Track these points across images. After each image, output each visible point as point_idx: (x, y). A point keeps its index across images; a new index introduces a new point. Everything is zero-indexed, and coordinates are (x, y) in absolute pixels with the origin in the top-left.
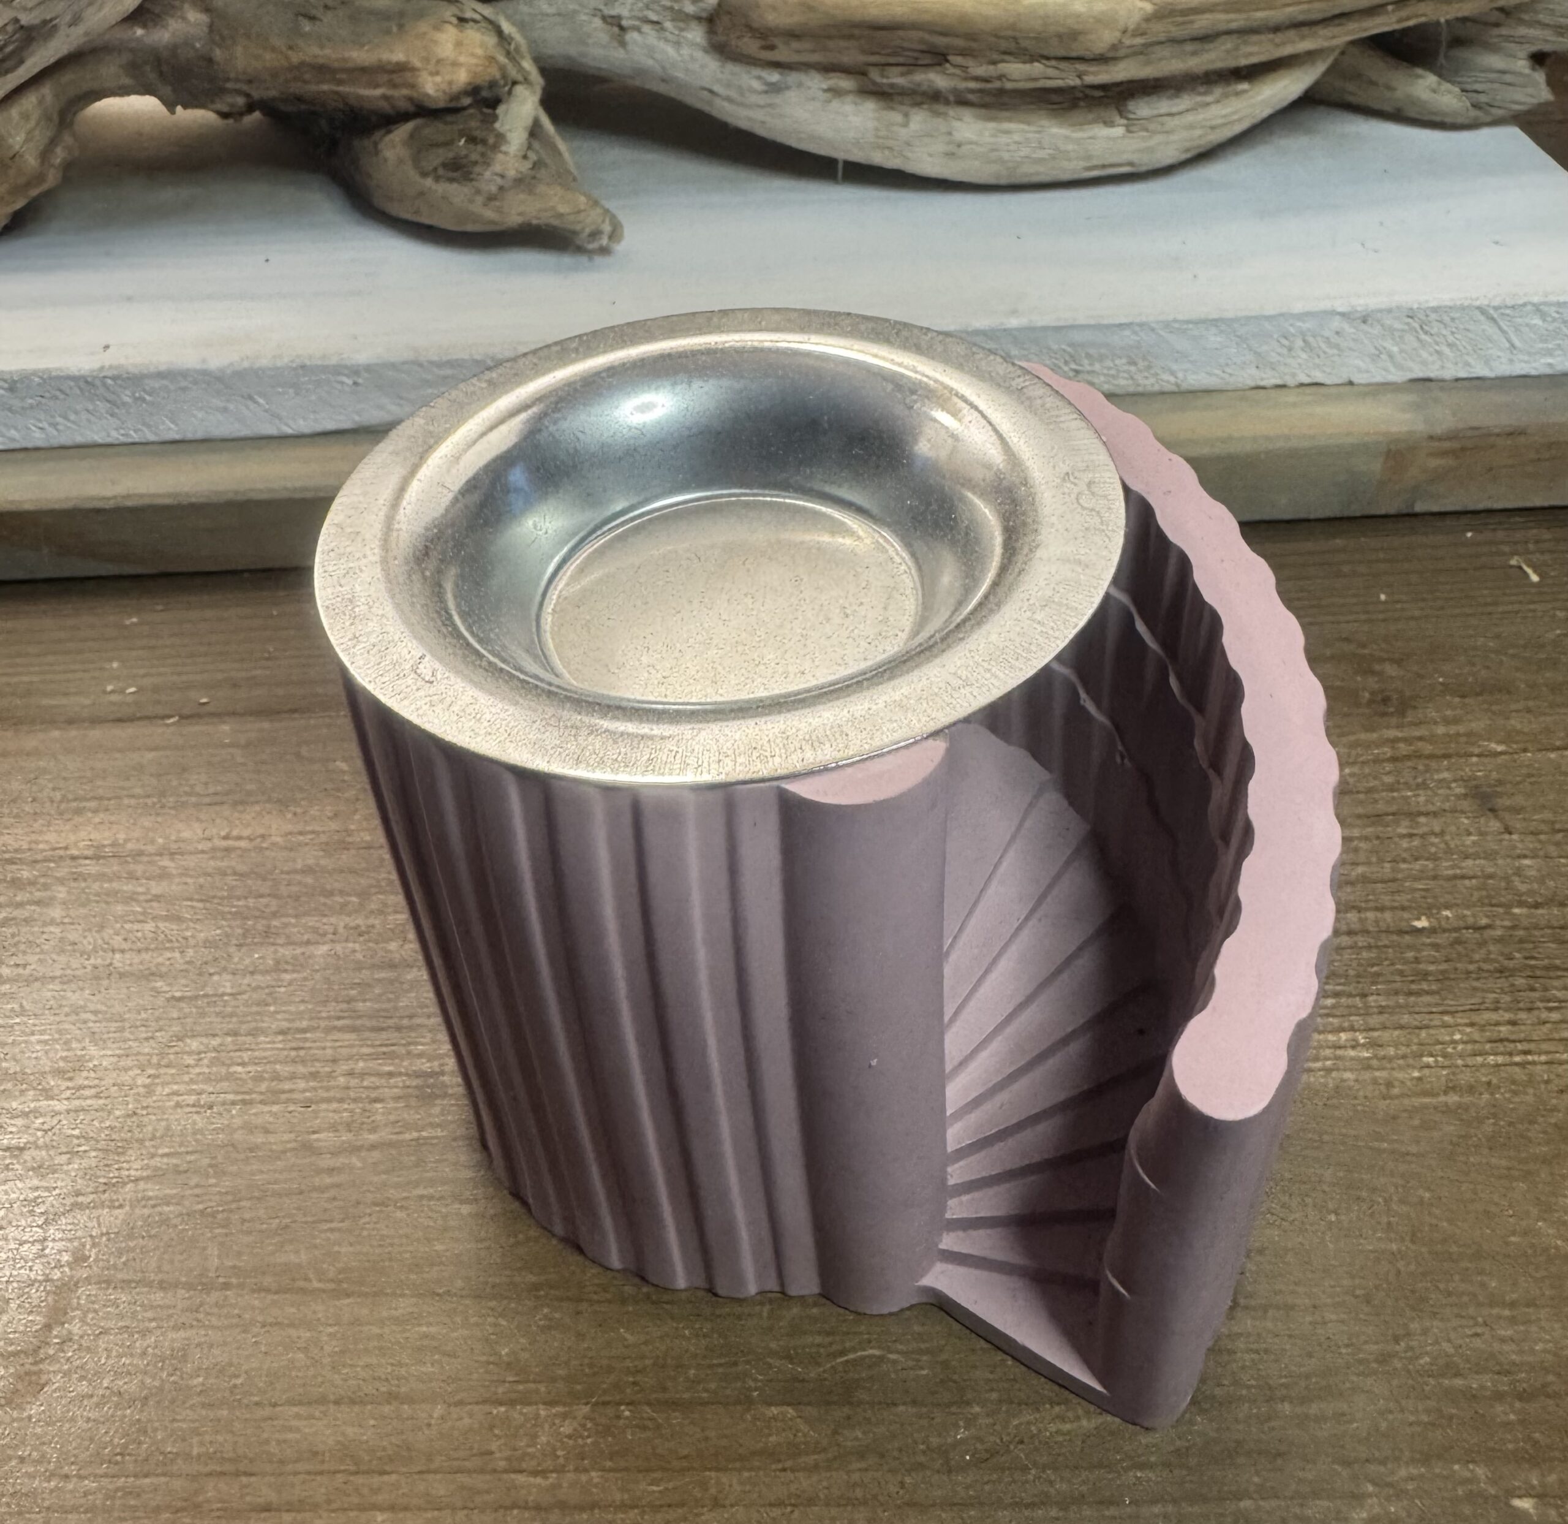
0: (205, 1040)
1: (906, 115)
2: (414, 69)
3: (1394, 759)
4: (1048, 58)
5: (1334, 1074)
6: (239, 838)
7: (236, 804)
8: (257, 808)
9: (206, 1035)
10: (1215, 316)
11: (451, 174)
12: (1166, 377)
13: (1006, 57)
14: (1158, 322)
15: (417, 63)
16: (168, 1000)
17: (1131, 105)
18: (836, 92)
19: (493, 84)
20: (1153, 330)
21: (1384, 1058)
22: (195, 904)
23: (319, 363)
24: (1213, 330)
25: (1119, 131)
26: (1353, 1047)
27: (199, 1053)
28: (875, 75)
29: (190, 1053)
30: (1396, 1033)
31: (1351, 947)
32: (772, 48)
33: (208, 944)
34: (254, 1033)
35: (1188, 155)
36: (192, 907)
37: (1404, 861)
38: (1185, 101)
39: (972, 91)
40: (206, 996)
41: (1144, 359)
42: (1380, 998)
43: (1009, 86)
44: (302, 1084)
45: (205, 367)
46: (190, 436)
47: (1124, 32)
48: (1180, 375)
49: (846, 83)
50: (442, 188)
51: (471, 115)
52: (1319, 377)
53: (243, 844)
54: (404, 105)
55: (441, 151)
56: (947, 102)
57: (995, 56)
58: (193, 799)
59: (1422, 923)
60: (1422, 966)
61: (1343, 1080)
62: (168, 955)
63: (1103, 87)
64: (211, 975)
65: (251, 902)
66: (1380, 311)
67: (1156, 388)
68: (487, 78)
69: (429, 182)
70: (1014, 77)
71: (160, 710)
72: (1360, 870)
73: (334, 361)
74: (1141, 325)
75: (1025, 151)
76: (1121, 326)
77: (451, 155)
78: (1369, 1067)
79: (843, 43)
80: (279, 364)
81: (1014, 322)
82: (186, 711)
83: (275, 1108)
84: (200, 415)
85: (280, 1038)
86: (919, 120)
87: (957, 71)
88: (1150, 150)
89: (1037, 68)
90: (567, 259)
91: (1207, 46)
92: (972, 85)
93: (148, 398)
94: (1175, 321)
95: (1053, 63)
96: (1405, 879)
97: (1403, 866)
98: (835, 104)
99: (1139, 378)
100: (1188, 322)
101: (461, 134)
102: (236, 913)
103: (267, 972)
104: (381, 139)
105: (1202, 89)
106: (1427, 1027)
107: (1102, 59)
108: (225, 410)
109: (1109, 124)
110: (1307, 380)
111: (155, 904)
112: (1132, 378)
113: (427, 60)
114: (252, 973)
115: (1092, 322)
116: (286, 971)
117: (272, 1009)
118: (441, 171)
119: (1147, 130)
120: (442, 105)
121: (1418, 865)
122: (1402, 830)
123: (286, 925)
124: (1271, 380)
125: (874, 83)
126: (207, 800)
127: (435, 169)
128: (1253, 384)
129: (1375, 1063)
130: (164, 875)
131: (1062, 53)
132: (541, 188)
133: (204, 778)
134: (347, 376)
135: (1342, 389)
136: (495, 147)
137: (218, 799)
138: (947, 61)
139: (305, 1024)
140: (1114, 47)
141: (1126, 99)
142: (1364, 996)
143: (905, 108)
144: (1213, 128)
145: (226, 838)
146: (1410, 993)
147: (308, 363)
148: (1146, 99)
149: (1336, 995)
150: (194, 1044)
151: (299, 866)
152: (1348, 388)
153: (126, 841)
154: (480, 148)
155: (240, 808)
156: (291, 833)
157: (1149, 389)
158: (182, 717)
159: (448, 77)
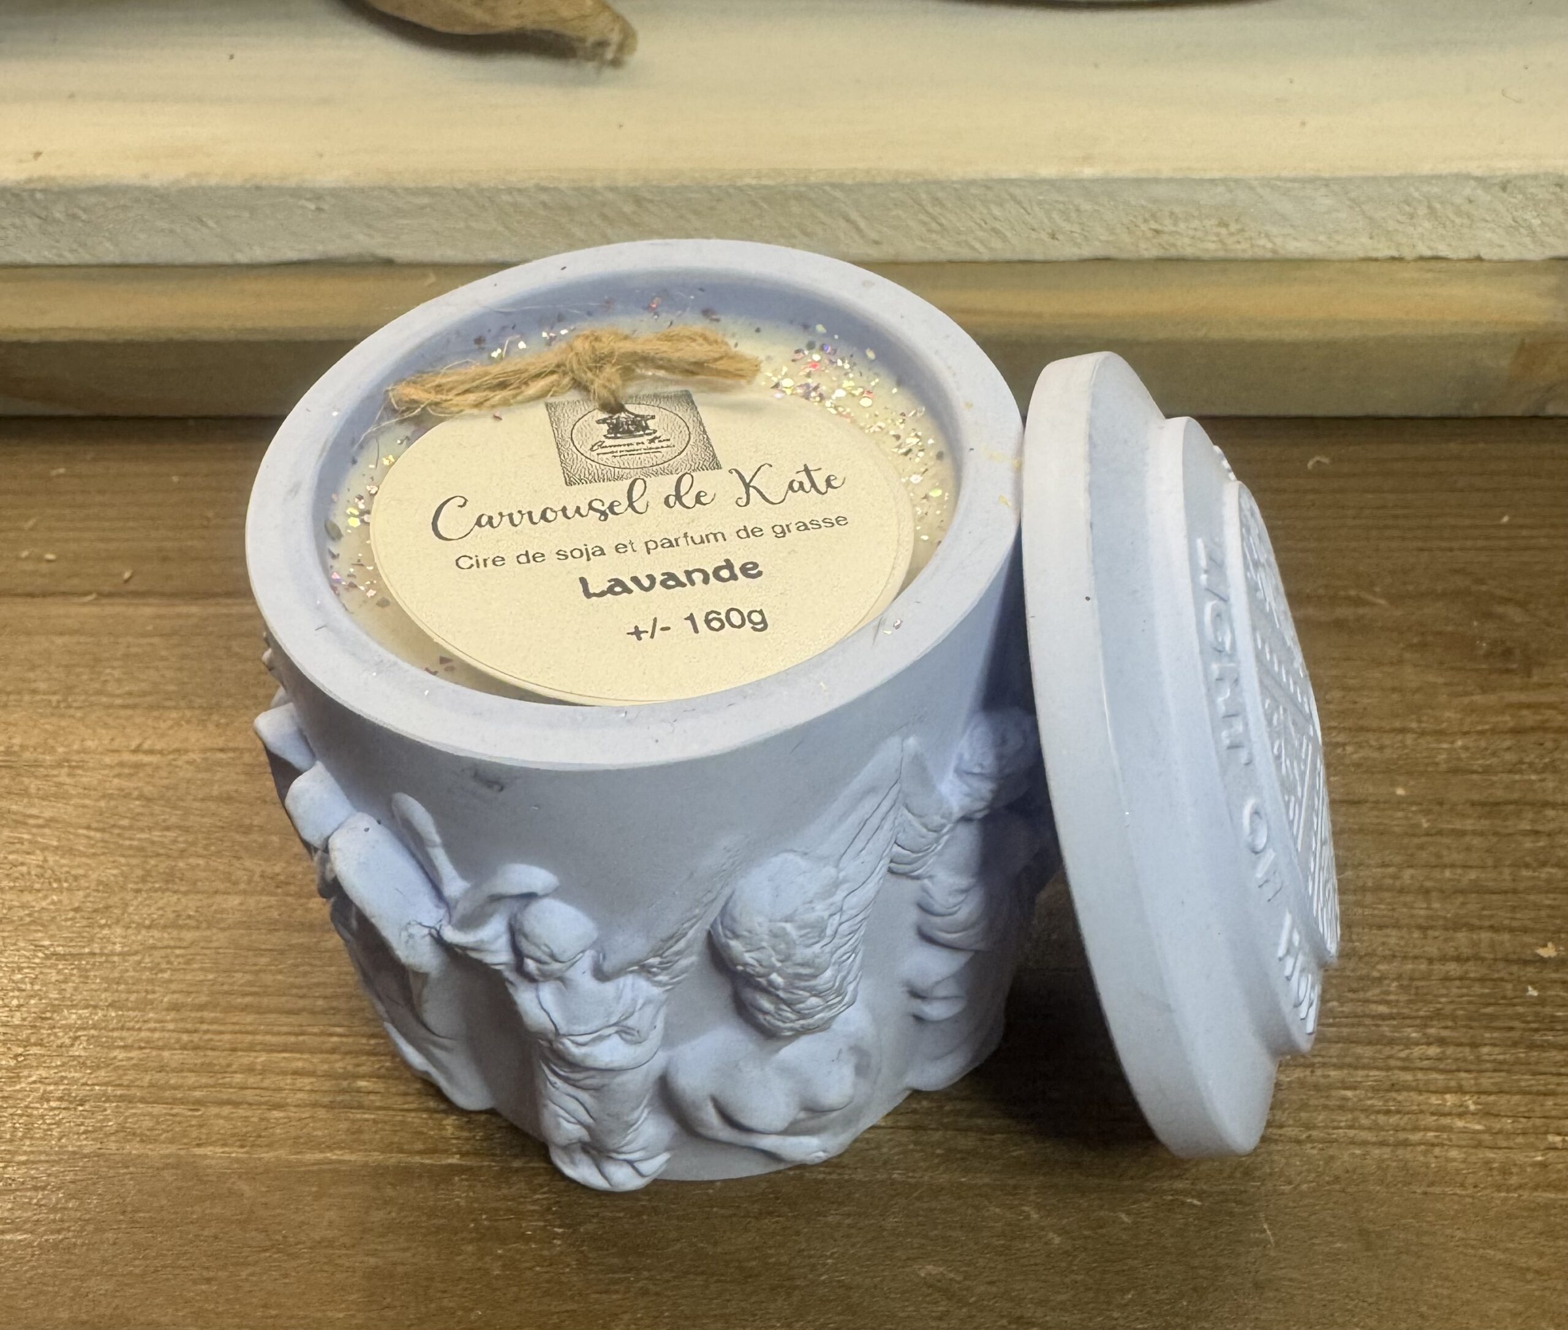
0: (85, 1013)
3: (1516, 731)
5: (1437, 1151)
6: (151, 752)
7: (151, 708)
8: (174, 715)
9: (87, 1006)
10: (1326, 174)
12: (1262, 242)
14: (1257, 179)
16: (47, 957)
20: (1251, 188)
21: (1500, 1132)
22: (92, 833)
24: (1323, 190)
26: (1460, 1115)
29: (66, 1028)
30: (1516, 1098)
31: (1461, 979)
33: (104, 886)
34: (143, 1005)
36: (91, 838)
37: (1527, 866)
40: (92, 954)
41: (1237, 221)
42: (1497, 1050)
44: (192, 1078)
45: (145, 182)
46: (132, 260)
48: (1279, 240)
52: (1443, 250)
53: (155, 759)
58: (104, 699)
59: (1548, 952)
60: (1548, 1010)
61: (1448, 1160)
64: (101, 926)
65: (156, 835)
66: (1523, 177)
67: (1248, 255)
71: (76, 585)
72: (1473, 875)
73: (292, 182)
74: (1237, 181)
76: (1212, 181)
78: (1479, 1145)
80: (231, 183)
81: (1088, 172)
82: (106, 589)
83: (157, 1109)
84: (142, 236)
85: (172, 1014)
93: (83, 215)
94: (1279, 178)
96: (1528, 890)
97: (1525, 873)
99: (1230, 241)
100: (1294, 180)
102: (141, 849)
103: (164, 927)
106: (1552, 1094)
108: (171, 232)
110: (1428, 253)
111: (46, 831)
112: (1221, 241)
114: (149, 927)
115: (1179, 175)
116: (189, 928)
117: (166, 975)
121: (1545, 873)
122: (1526, 826)
123: (192, 867)
124: (1385, 250)
126: (119, 701)
128: (1361, 254)
129: (1486, 1137)
130: (60, 794)
133: (118, 673)
134: (309, 200)
135: (1471, 267)
137: (130, 701)
139: (203, 999)
142: (1474, 1045)
145: (136, 751)
146: (1532, 1046)
149: (1441, 1042)
150: (72, 1017)
151: (215, 793)
152: (1476, 264)
153: (23, 747)
155: (156, 713)
156: (212, 750)
157: (1241, 255)
158: (101, 595)
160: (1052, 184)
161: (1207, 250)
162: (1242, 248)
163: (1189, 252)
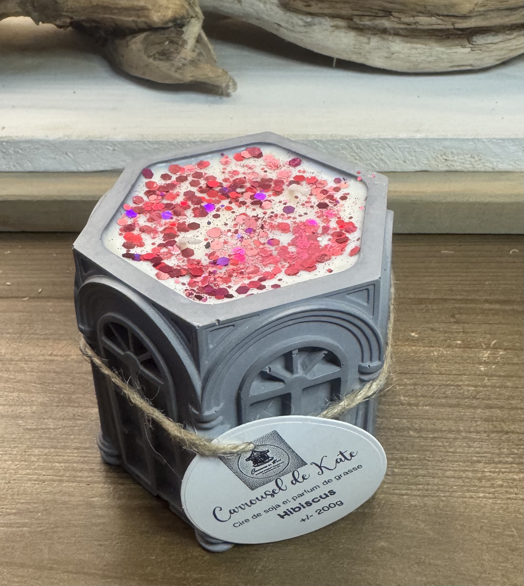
0: (42, 450)
1: (369, 39)
2: (148, 9)
4: (439, 15)
6: (56, 355)
7: (55, 339)
8: (65, 342)
9: (42, 448)
11: (162, 57)
12: (488, 164)
13: (420, 14)
14: (487, 139)
15: (150, 7)
16: (25, 430)
17: (474, 39)
18: (337, 27)
19: (183, 18)
20: (483, 142)
22: (37, 385)
23: (99, 139)
24: (512, 144)
25: (467, 50)
27: (39, 455)
28: (356, 20)
29: (35, 456)
32: (309, 6)
33: (42, 404)
34: (64, 448)
35: (498, 63)
36: (36, 387)
38: (499, 38)
39: (402, 29)
40: (42, 429)
41: (478, 156)
43: (420, 27)
44: (86, 474)
45: (48, 139)
46: (38, 170)
47: (476, 5)
48: (495, 164)
49: (342, 23)
50: (156, 63)
51: (172, 31)
53: (59, 358)
54: (142, 25)
55: (157, 46)
56: (390, 34)
57: (415, 14)
58: (36, 336)
62: (24, 408)
63: (462, 30)
64: (44, 419)
65: (62, 386)
67: (483, 169)
68: (181, 15)
69: (151, 60)
70: (422, 23)
71: (20, 294)
73: (105, 139)
74: (478, 140)
75: (423, 58)
76: (468, 140)
77: (162, 48)
79: (342, 5)
80: (80, 139)
81: (418, 136)
82: (32, 295)
83: (74, 484)
84: (43, 160)
85: (76, 451)
86: (375, 41)
87: (396, 20)
88: (482, 59)
89: (434, 20)
90: (211, 98)
91: (513, 13)
92: (402, 26)
93: (20, 152)
94: (494, 138)
95: (441, 17)
98: (336, 33)
99: (475, 164)
100: (500, 139)
101: (167, 39)
102: (56, 391)
103: (69, 419)
104: (131, 40)
105: (508, 32)
107: (465, 17)
108: (55, 158)
109: (463, 47)
111: (18, 384)
112: (472, 164)
113: (154, 5)
114: (63, 419)
115: (455, 137)
116: (78, 419)
117: (72, 437)
118: (157, 56)
119: (481, 50)
120: (160, 25)
123: (78, 398)
125: (357, 24)
126: (42, 337)
127: (154, 55)
130: (22, 371)
131: (445, 13)
132: (202, 65)
133: (40, 326)
134: (111, 146)
136: (182, 46)
137: (47, 336)
138: (391, 15)
139: (87, 445)
140: (471, 12)
141: (473, 35)
143: (369, 35)
144: (511, 50)
145: (51, 355)
147: (93, 139)
148: (482, 36)
150: (37, 451)
153: (5, 353)
154: (175, 46)
155: (57, 341)
157: (480, 169)
158: (30, 298)
159: (163, 14)
160: (404, 140)
161: (466, 168)
162: (480, 167)
163: (459, 168)
